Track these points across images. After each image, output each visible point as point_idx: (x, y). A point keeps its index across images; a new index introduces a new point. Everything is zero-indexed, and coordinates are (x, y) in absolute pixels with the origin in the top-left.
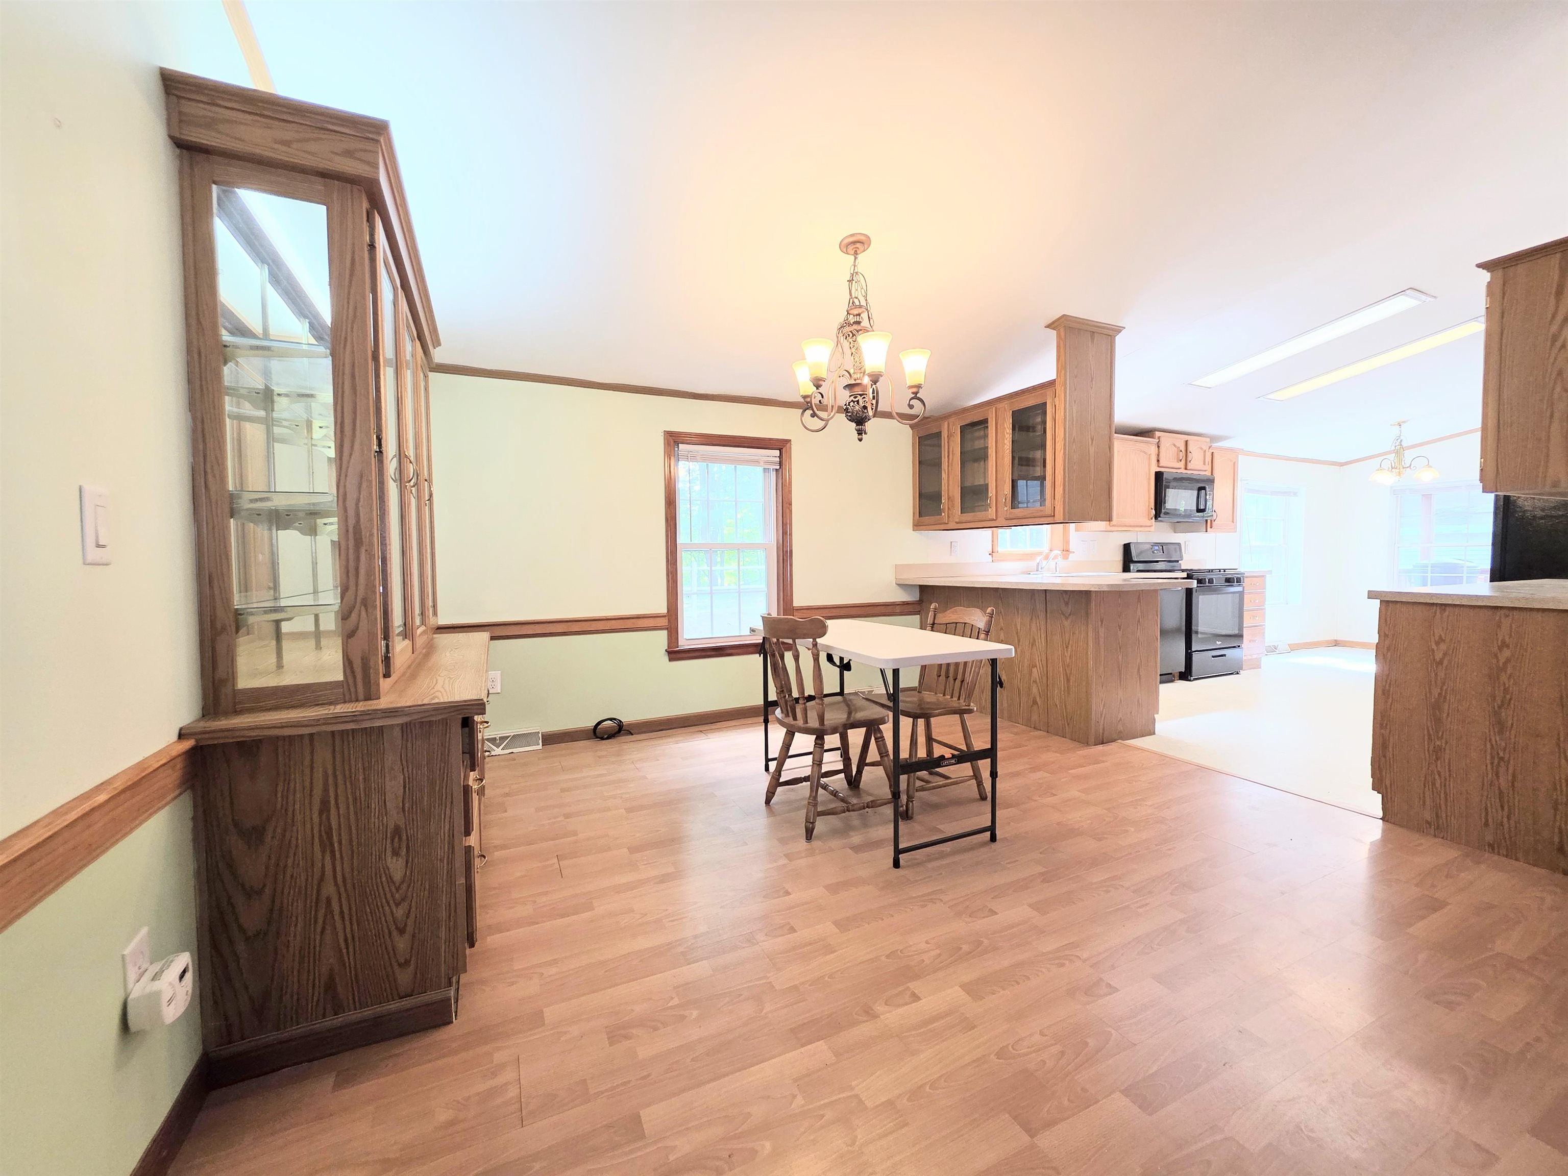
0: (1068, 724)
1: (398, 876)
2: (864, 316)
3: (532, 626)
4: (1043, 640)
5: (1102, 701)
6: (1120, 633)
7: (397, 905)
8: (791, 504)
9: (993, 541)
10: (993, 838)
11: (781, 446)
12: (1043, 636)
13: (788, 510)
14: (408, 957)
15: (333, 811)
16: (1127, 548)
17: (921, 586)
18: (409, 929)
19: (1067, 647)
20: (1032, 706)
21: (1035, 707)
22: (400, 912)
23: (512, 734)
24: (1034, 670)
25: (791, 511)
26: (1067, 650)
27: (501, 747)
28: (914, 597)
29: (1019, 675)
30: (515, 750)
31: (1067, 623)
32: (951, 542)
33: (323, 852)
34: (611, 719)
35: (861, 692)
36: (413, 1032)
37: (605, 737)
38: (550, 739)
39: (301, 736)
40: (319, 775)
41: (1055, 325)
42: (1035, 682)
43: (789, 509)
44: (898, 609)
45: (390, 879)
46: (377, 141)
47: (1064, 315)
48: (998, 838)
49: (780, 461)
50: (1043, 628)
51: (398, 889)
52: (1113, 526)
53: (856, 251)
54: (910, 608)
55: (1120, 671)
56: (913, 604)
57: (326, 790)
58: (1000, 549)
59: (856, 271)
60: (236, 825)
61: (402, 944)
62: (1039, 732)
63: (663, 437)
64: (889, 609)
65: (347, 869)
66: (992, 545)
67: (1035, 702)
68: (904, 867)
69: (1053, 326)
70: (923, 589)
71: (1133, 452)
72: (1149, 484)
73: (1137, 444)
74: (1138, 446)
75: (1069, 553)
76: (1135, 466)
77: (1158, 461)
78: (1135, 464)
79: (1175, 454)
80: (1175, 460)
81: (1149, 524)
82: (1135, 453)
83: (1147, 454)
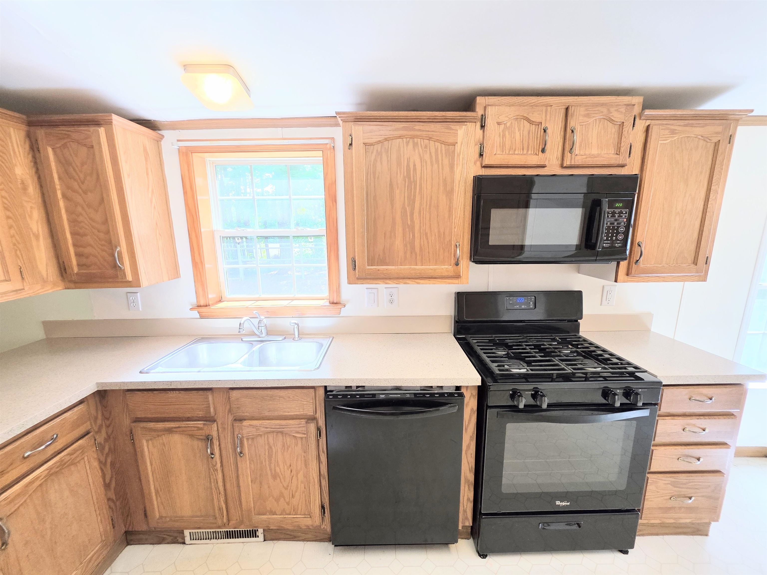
52: (361, 278)
71: (408, 143)
72: (451, 200)
73: (417, 128)
74: (420, 130)
75: (339, 306)
76: (415, 169)
77: (481, 155)
78: (415, 165)
79: (529, 138)
80: (528, 150)
81: (451, 274)
82: (415, 145)
83: (437, 144)
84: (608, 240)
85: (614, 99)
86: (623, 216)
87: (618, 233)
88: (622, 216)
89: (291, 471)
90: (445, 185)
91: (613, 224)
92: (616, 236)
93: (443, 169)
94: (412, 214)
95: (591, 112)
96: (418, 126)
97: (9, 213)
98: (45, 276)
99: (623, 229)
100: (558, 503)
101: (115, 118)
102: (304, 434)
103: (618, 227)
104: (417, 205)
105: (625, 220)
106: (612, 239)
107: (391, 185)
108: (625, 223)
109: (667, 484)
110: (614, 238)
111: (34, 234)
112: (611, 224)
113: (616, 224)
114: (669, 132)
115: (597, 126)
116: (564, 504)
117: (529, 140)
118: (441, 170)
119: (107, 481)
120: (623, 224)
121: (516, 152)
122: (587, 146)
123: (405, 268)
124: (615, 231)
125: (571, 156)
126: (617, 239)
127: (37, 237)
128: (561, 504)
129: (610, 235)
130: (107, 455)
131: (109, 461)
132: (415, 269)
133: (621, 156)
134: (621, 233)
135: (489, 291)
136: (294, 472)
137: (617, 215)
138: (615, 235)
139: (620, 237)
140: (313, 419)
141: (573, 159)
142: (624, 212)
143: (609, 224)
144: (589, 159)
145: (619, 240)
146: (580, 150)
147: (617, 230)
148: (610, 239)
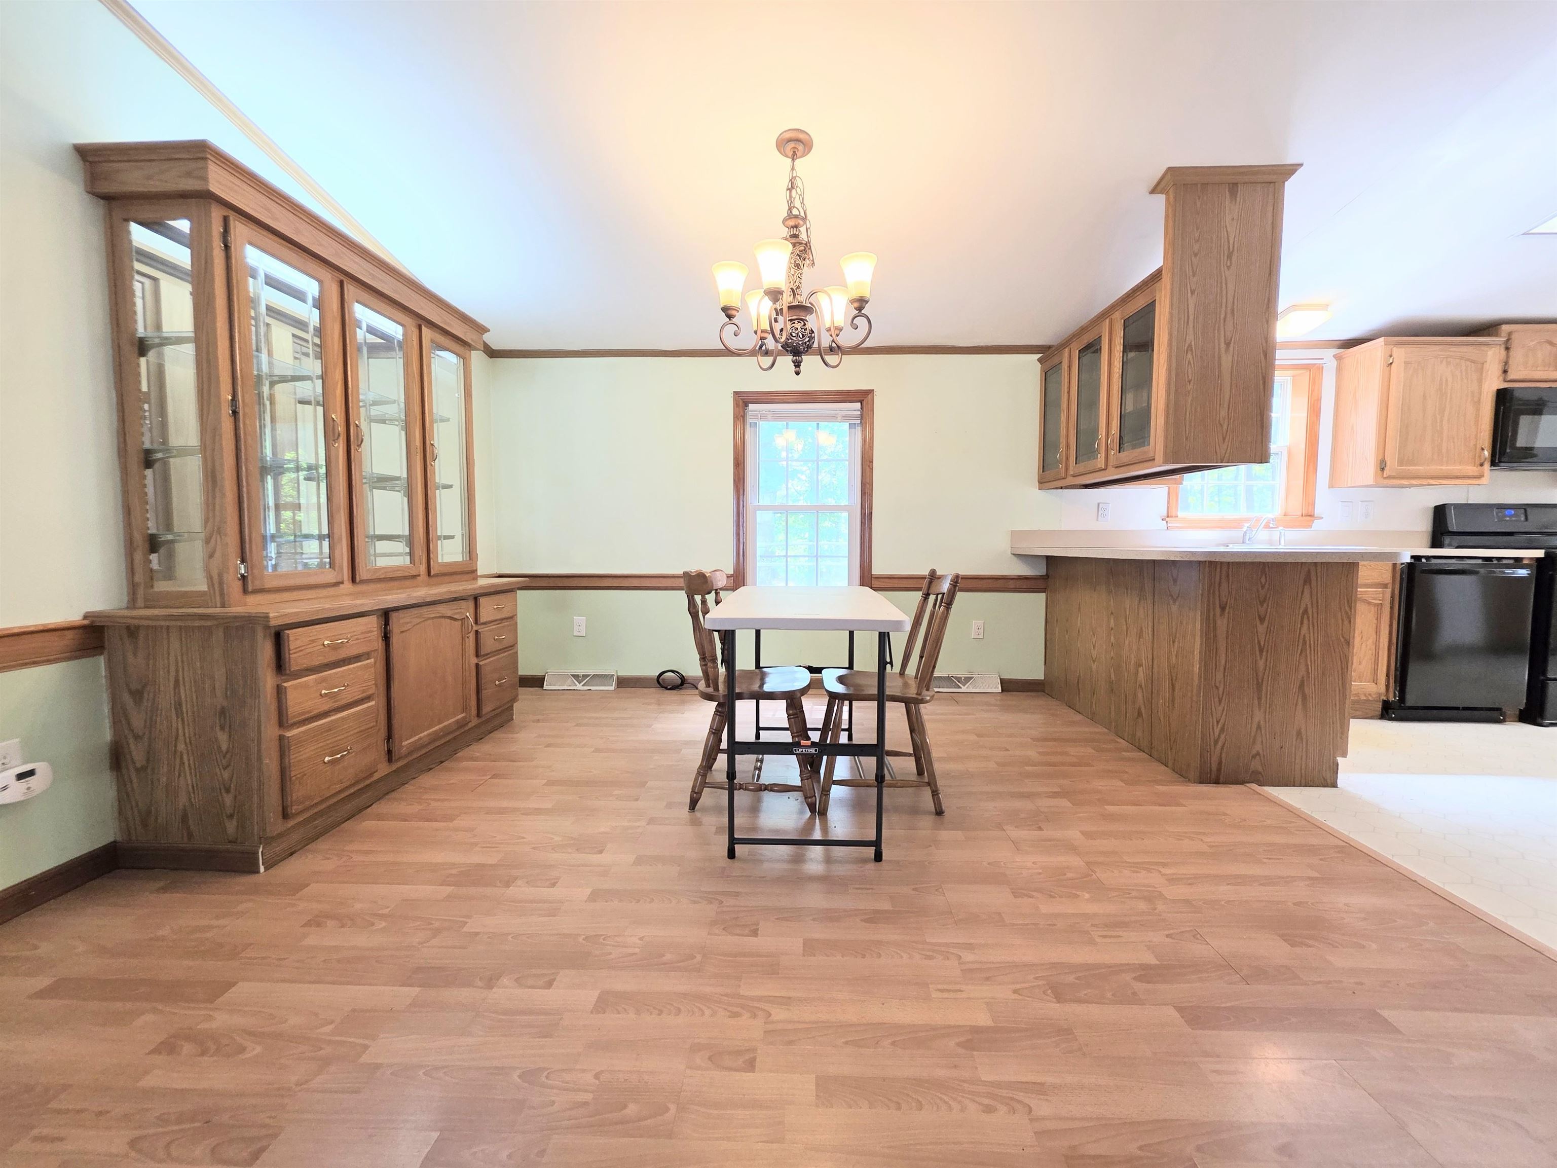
0: (1171, 749)
1: (224, 747)
2: (803, 229)
3: (610, 579)
4: (1150, 629)
5: (1218, 722)
6: (1262, 629)
7: (225, 768)
8: (872, 462)
9: (1168, 502)
10: (878, 857)
11: (863, 397)
12: (1150, 624)
13: (867, 467)
14: (232, 812)
15: (182, 687)
16: (1440, 512)
17: (1047, 557)
18: (232, 790)
19: (1174, 642)
20: (1137, 718)
21: (1140, 720)
22: (226, 775)
23: (593, 674)
24: (1140, 669)
25: (872, 469)
26: (1174, 645)
27: (582, 683)
28: (1040, 570)
29: (1126, 675)
30: (593, 688)
31: (1175, 608)
32: (1099, 504)
33: (177, 717)
34: (673, 671)
35: (956, 678)
36: (234, 871)
37: (669, 687)
38: (624, 683)
39: (162, 627)
40: (172, 659)
41: (1161, 186)
42: (1141, 686)
43: (869, 466)
44: (1011, 584)
45: (219, 748)
46: (205, 159)
47: (1169, 169)
48: (884, 858)
49: (861, 415)
50: (1150, 612)
51: (224, 757)
52: (1389, 477)
53: (794, 152)
54: (1025, 585)
55: (1259, 686)
56: (1035, 579)
57: (177, 671)
58: (1180, 514)
59: (794, 175)
60: (127, 685)
61: (228, 800)
62: (1141, 753)
63: (732, 398)
64: (1000, 584)
65: (192, 734)
66: (1168, 507)
67: (1140, 714)
68: (740, 859)
69: (1159, 188)
70: (1051, 560)
71: (1441, 362)
72: (1478, 410)
73: (1452, 349)
74: (1455, 351)
75: (1312, 518)
76: (1447, 384)
77: (1505, 372)
78: (1447, 380)
79: (1550, 357)
80: (1549, 367)
81: (1476, 474)
82: (1448, 363)
83: (1468, 363)
89: (1362, 637)
90: (1473, 398)
93: (1472, 385)
94: (1442, 421)
96: (1453, 349)
102: (1380, 600)
104: (1447, 413)
107: (1424, 397)
117: (1549, 359)
118: (1470, 385)
123: (1434, 468)
132: (1441, 469)
135: (1470, 502)
136: (1364, 638)
140: (1385, 586)
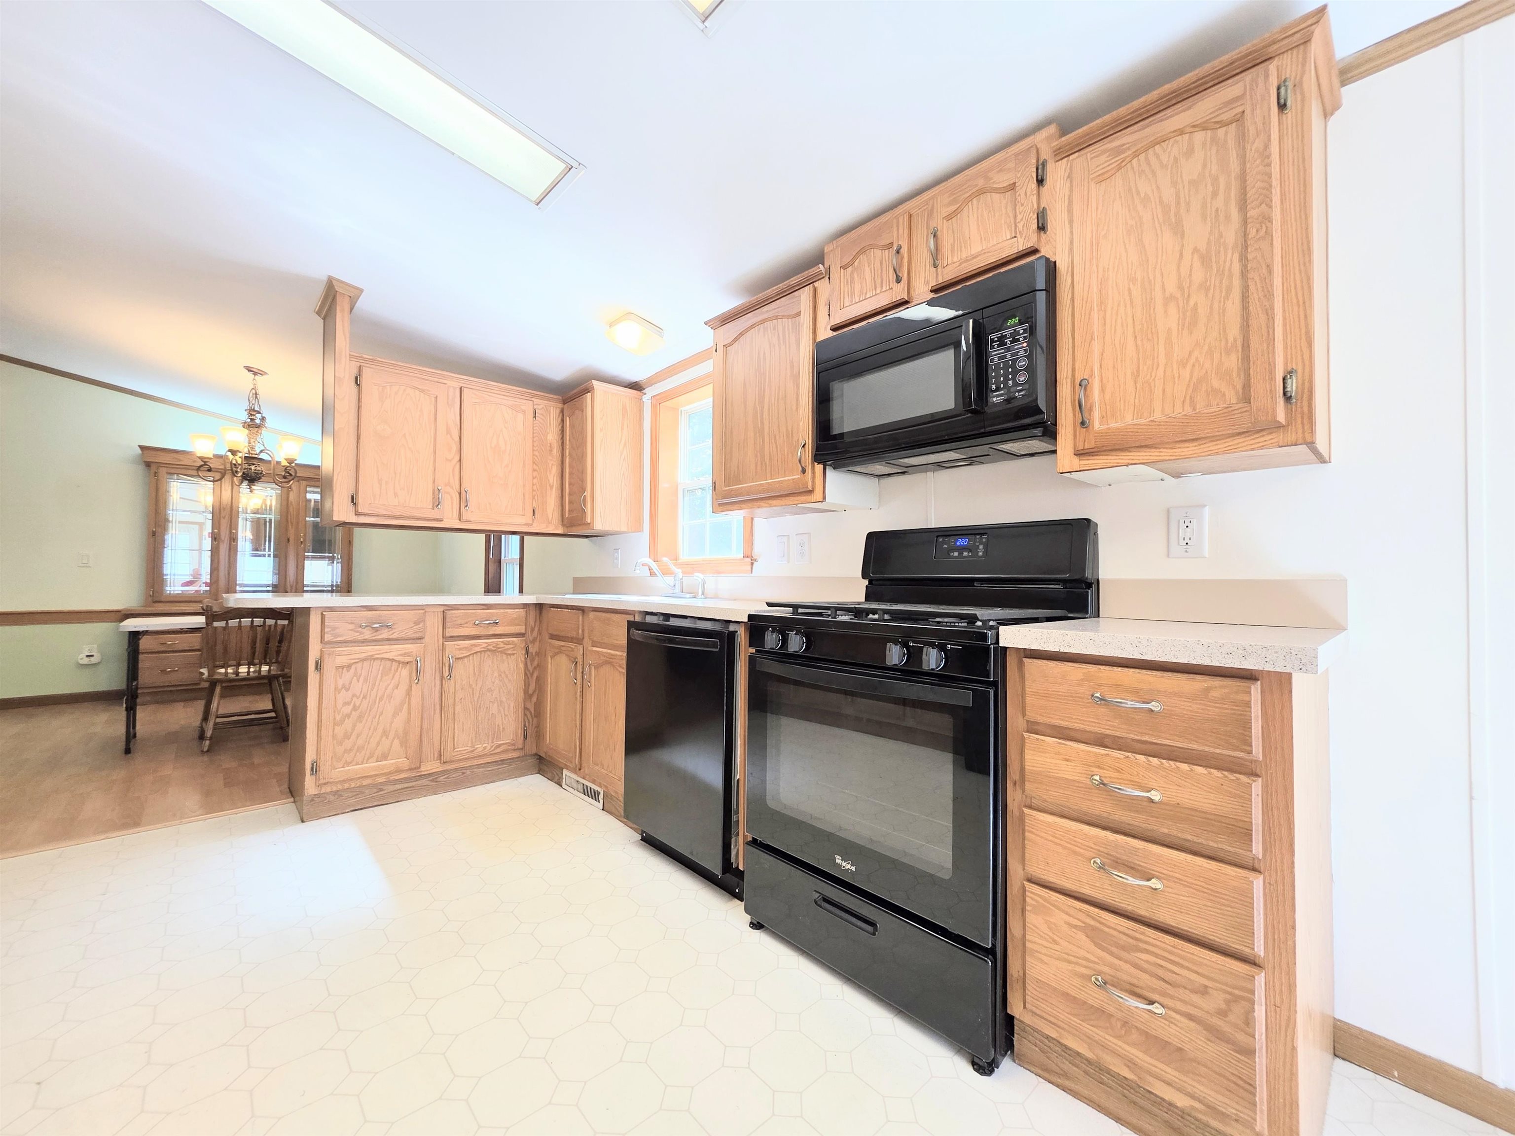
71: (759, 331)
72: (798, 386)
74: (767, 311)
75: (751, 561)
76: (765, 359)
77: (829, 316)
78: (764, 355)
79: (882, 270)
80: (882, 287)
82: (765, 330)
83: (785, 320)
84: (1002, 389)
85: (1003, 154)
86: (1021, 339)
87: (1015, 372)
88: (1018, 340)
90: (792, 367)
91: (1005, 357)
92: (1014, 379)
93: (789, 350)
94: (762, 415)
95: (959, 194)
97: (535, 467)
98: (550, 519)
99: (1024, 363)
100: (838, 859)
101: (595, 383)
103: (1014, 361)
104: (766, 401)
105: (1025, 345)
106: (1006, 384)
108: (1026, 351)
109: (1075, 927)
110: (1010, 382)
111: (550, 485)
112: (1000, 358)
113: (1008, 356)
114: (1109, 156)
115: (975, 210)
116: (848, 866)
117: (881, 273)
118: (788, 351)
119: (531, 692)
120: (1022, 353)
121: (868, 296)
122: (963, 245)
123: (755, 485)
124: (1010, 370)
125: (937, 271)
126: (1016, 384)
127: (551, 487)
128: (843, 864)
129: (1002, 379)
130: (535, 668)
131: (535, 675)
132: (763, 485)
133: (1021, 237)
134: (1022, 370)
137: (1008, 341)
138: (1010, 376)
139: (1022, 379)
141: (940, 273)
142: (1021, 332)
143: (996, 359)
144: (965, 264)
145: (1020, 385)
146: (952, 257)
147: (1013, 366)
148: (1002, 386)
